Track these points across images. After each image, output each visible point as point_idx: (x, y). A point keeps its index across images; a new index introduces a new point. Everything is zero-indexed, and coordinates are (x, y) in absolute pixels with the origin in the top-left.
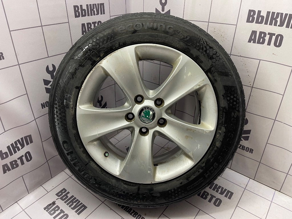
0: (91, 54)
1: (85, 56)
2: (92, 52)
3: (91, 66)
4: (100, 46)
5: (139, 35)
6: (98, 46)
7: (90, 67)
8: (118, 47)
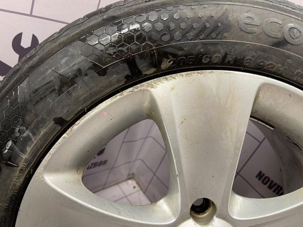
0: (139, 50)
1: (120, 49)
2: (144, 47)
3: (123, 82)
4: (172, 39)
5: (289, 57)
6: (166, 38)
7: (118, 81)
8: (216, 64)
